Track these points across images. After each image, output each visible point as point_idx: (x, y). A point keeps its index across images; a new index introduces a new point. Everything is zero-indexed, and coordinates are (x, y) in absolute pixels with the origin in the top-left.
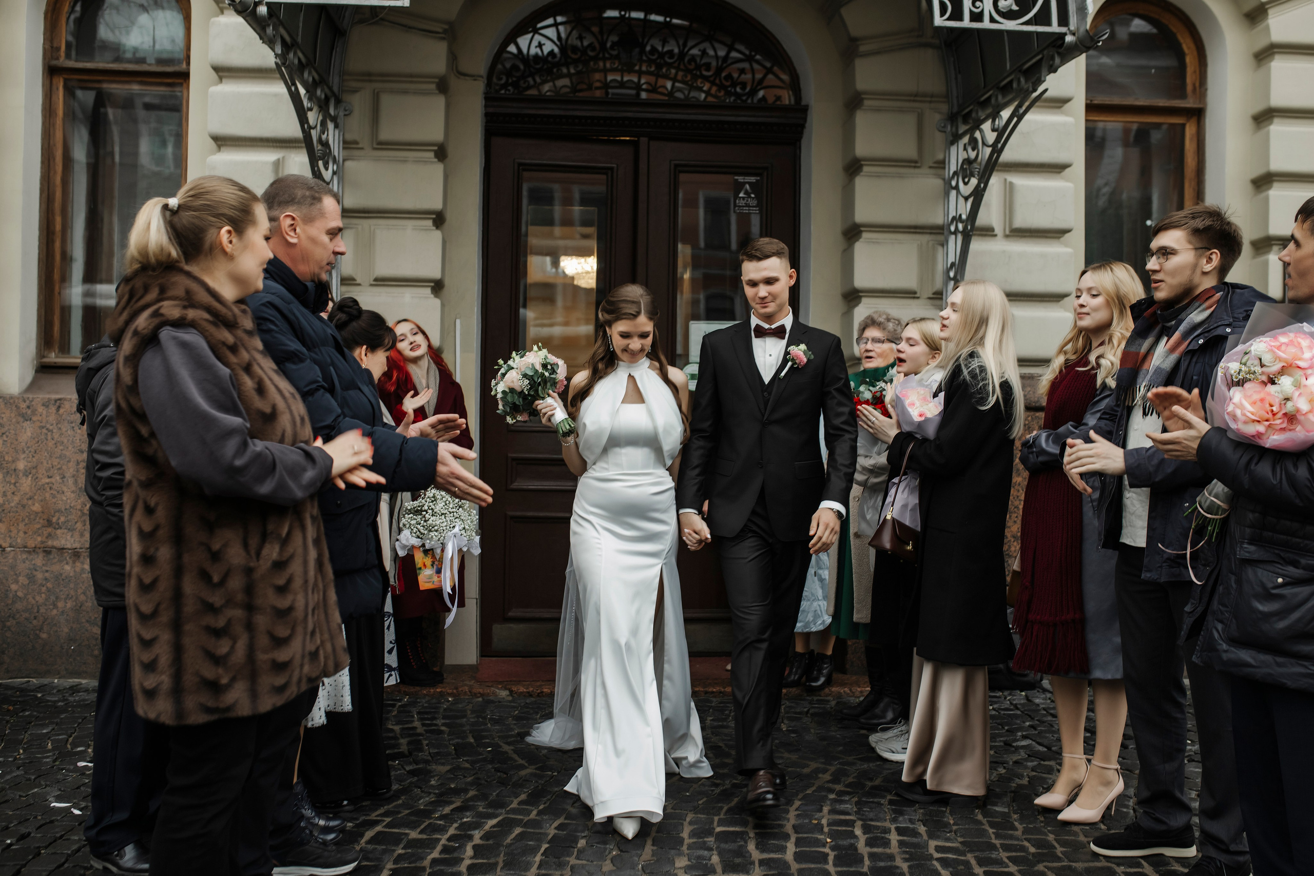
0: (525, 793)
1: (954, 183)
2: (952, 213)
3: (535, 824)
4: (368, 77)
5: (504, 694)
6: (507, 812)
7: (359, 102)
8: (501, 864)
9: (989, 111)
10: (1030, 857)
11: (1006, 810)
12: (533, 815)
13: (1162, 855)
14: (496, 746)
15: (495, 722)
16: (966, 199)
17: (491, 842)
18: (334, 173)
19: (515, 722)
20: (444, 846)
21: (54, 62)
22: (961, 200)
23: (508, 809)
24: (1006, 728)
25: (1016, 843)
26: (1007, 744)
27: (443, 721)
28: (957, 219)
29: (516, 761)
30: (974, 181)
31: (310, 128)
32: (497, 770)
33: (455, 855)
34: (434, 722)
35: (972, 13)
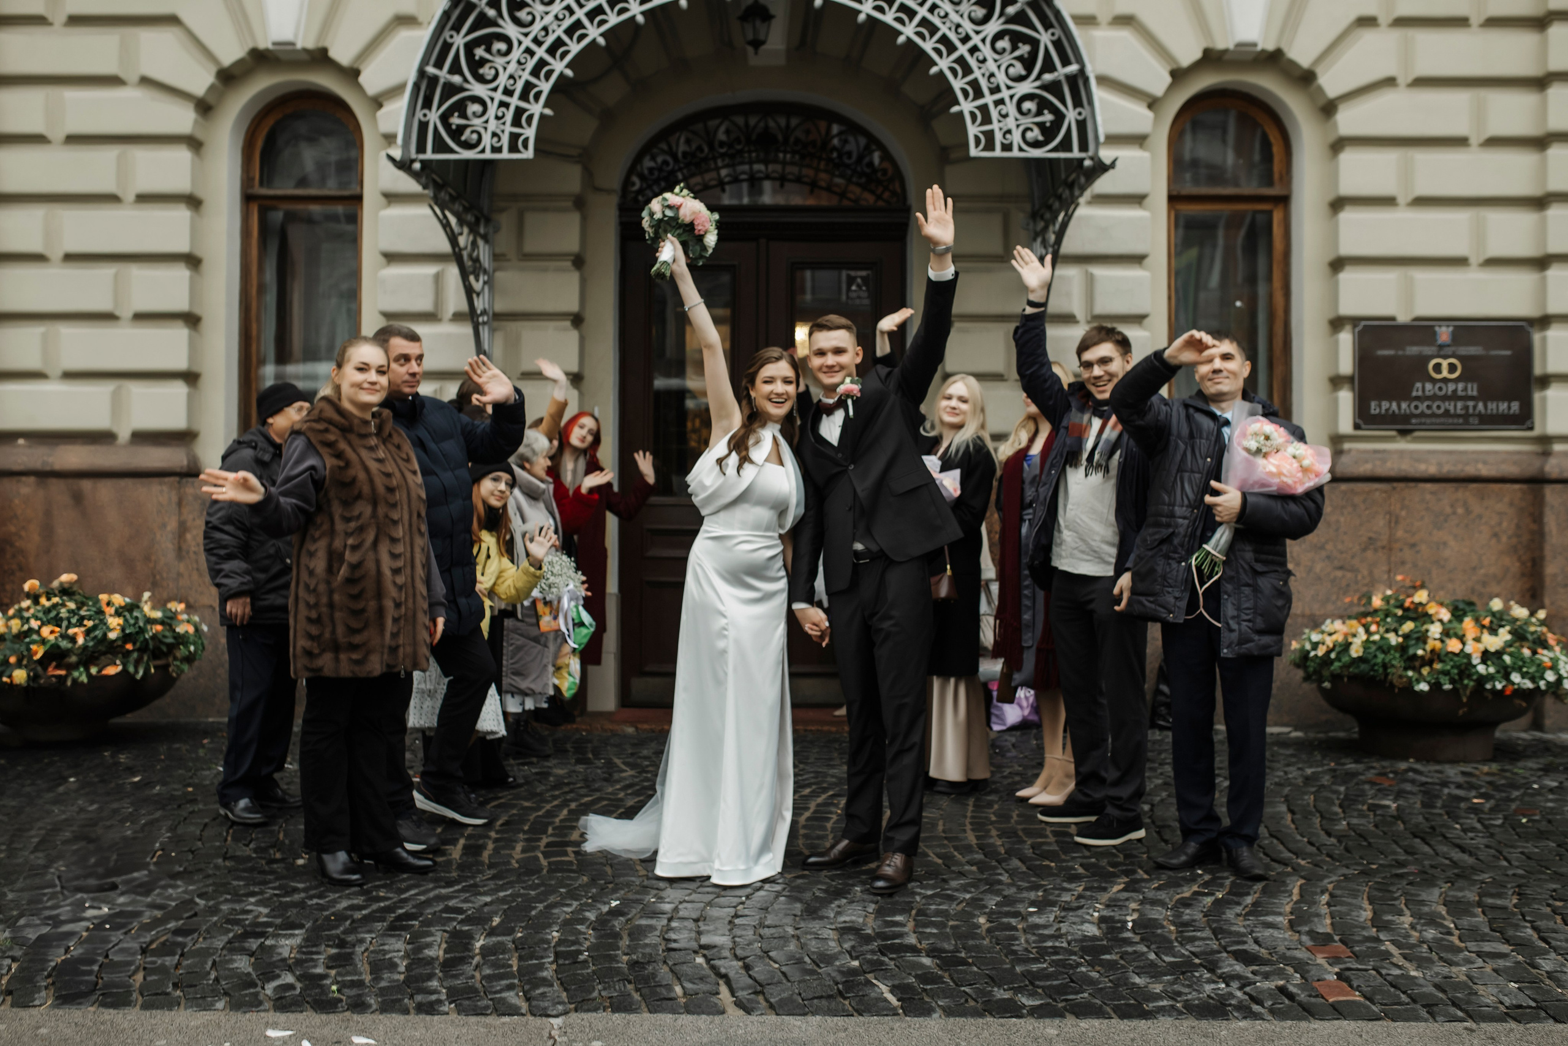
0: (620, 784)
4: (514, 197)
5: (630, 730)
7: (506, 220)
12: (622, 795)
14: (609, 760)
18: (485, 283)
20: (548, 809)
21: (250, 191)
23: (603, 793)
27: (572, 746)
29: (621, 768)
31: (461, 250)
32: (604, 773)
35: (1002, 144)
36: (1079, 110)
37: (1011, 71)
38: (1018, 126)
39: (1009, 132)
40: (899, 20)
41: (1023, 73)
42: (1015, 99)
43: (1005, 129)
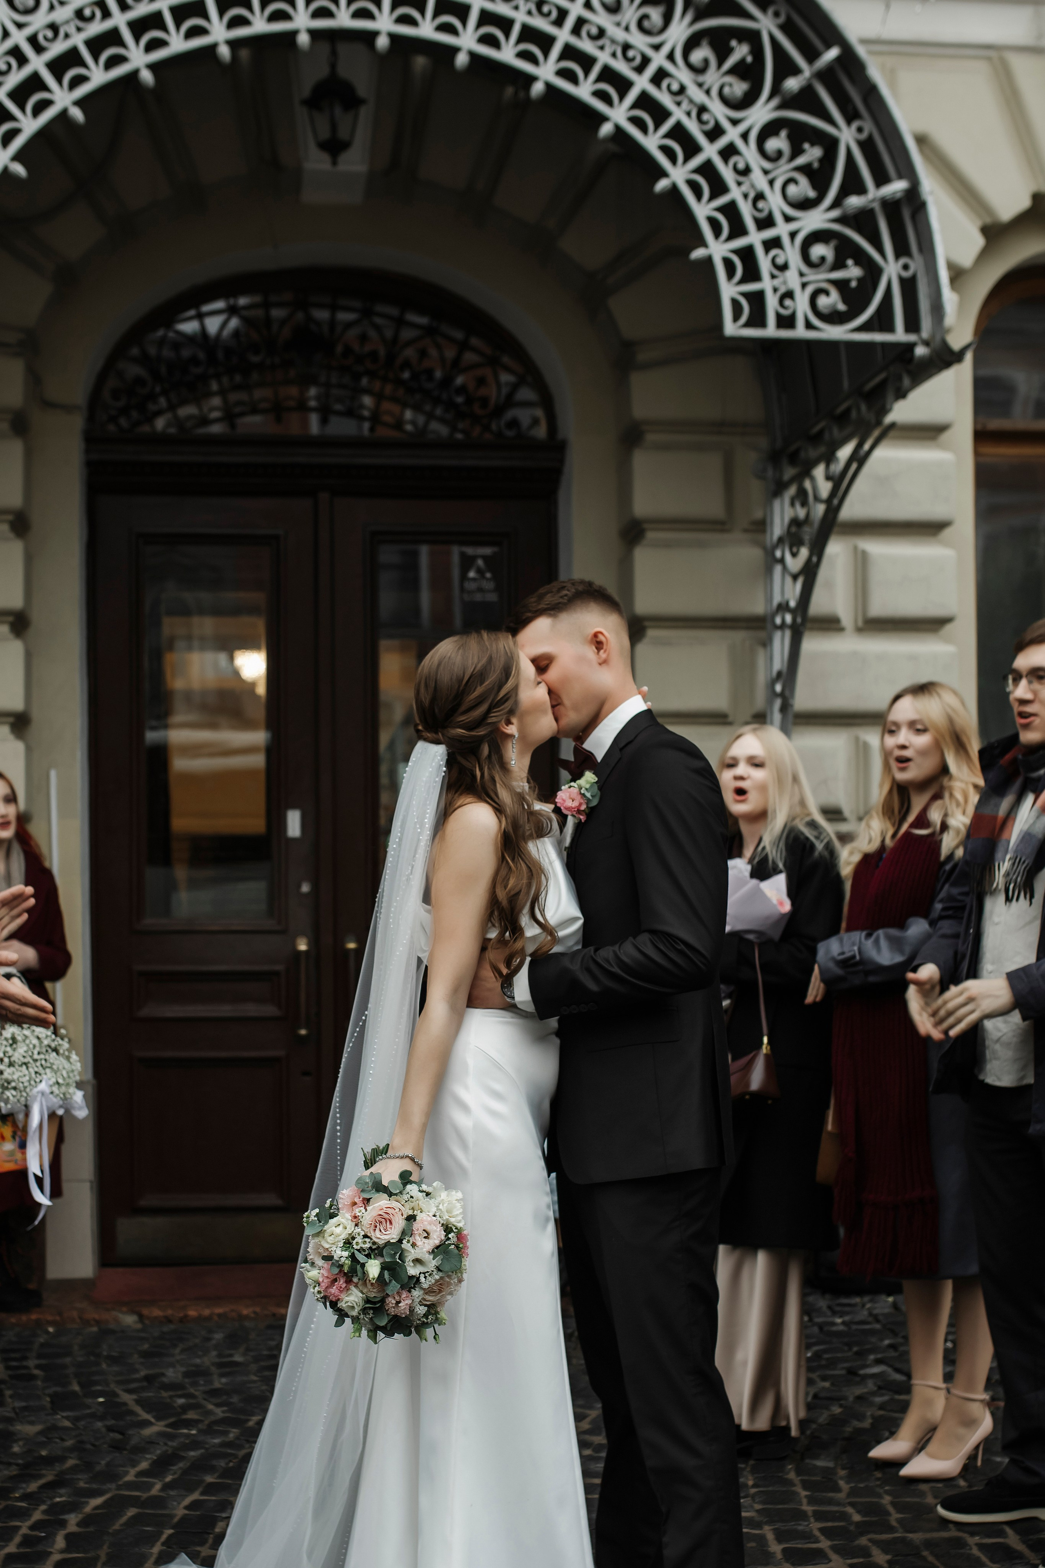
0: (147, 1459)
1: (778, 554)
2: (777, 599)
3: (158, 1502)
5: (129, 1320)
6: (119, 1488)
8: (103, 1558)
9: (822, 449)
10: (852, 1528)
11: (831, 1464)
12: (156, 1490)
13: (1035, 1519)
14: (111, 1395)
15: (113, 1360)
16: (795, 577)
17: (91, 1529)
19: (142, 1360)
20: (25, 1536)
22: (789, 580)
23: (120, 1483)
24: (855, 1349)
25: (835, 1508)
26: (852, 1372)
27: (37, 1362)
28: (783, 607)
29: (137, 1415)
30: (804, 552)
32: (110, 1429)
33: (40, 1548)
34: (25, 1363)
35: (779, 316)
36: (903, 260)
37: (792, 190)
38: (804, 285)
39: (789, 294)
40: (601, 95)
41: (812, 194)
42: (799, 239)
43: (783, 290)
